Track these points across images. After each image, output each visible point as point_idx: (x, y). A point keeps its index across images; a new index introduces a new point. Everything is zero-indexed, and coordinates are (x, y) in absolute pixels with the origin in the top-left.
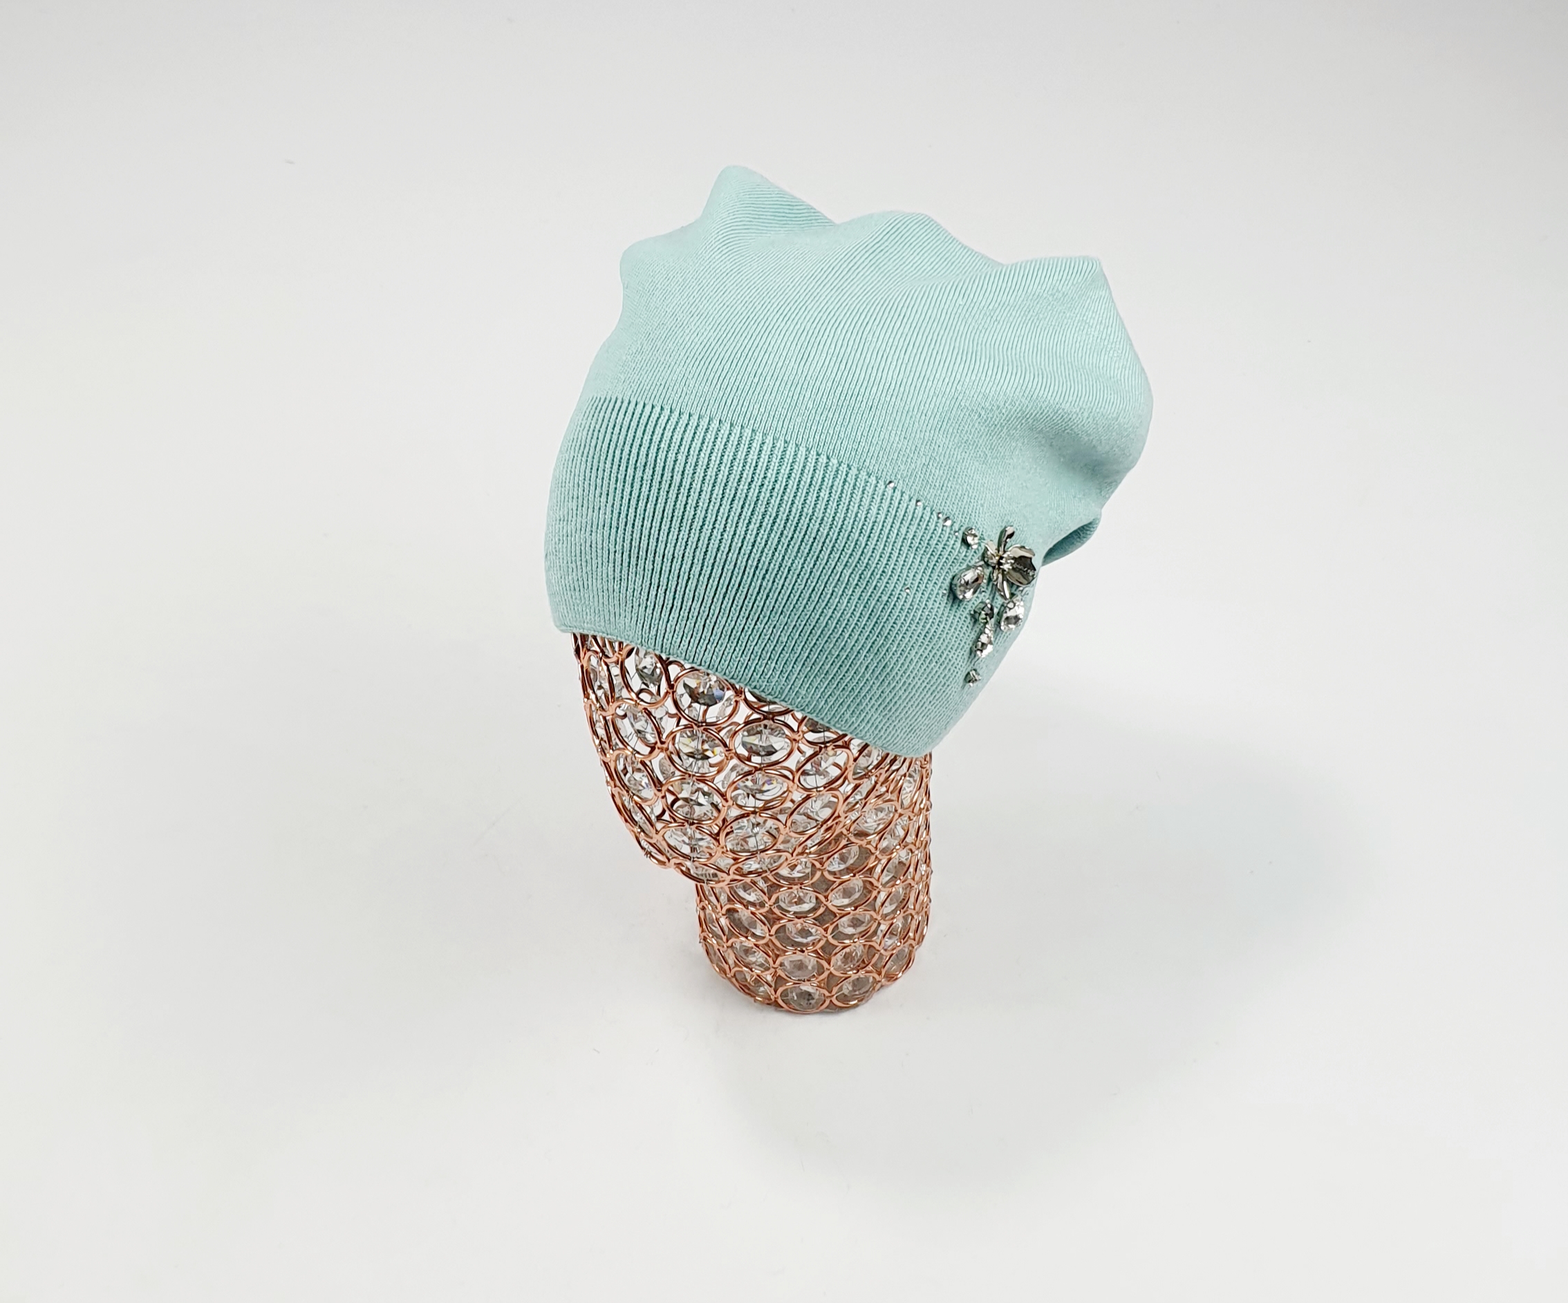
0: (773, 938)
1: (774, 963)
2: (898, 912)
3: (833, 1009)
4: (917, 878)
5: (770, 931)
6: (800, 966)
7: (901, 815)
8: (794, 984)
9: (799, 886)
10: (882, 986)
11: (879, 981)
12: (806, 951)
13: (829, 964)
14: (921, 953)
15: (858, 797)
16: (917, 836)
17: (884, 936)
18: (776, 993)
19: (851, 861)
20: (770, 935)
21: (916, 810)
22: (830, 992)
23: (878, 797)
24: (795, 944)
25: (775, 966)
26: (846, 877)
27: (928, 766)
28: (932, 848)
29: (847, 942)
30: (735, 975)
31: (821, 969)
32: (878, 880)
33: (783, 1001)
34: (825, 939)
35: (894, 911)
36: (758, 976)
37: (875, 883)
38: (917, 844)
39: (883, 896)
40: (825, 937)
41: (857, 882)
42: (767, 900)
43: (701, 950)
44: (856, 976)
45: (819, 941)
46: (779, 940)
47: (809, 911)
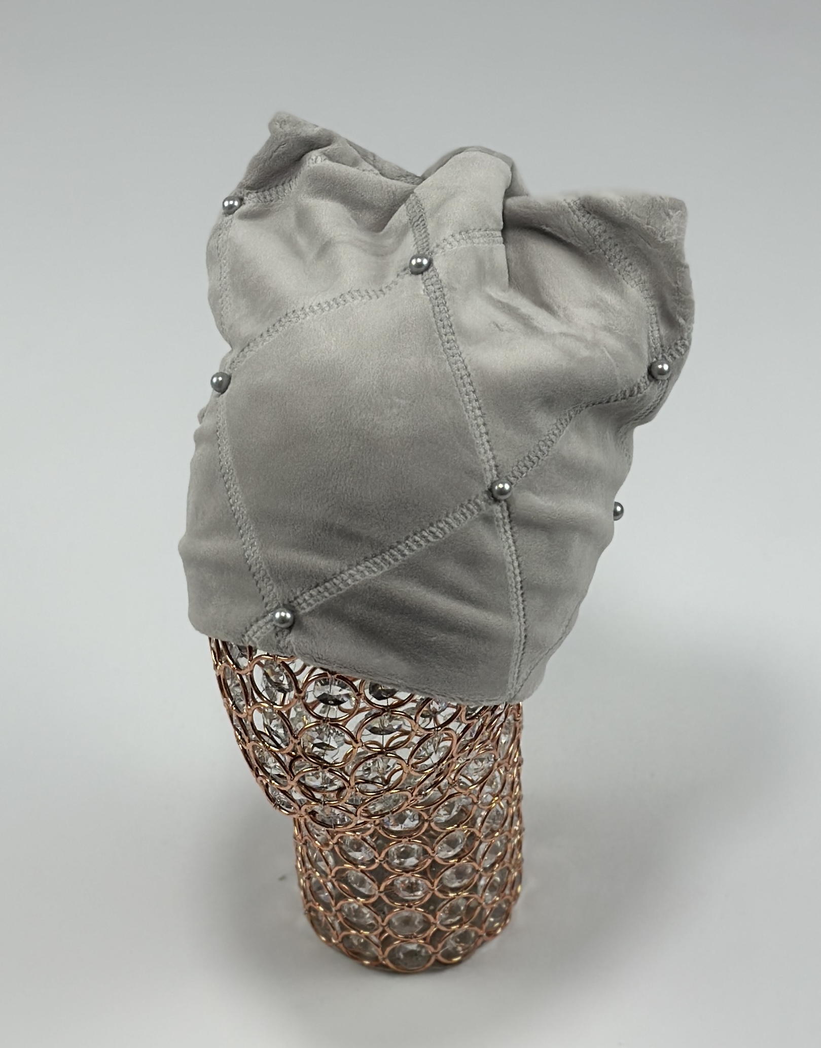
0: (382, 895)
1: (383, 921)
2: (497, 865)
3: (440, 966)
4: (512, 832)
5: (379, 888)
6: (407, 921)
7: (499, 765)
8: (402, 941)
9: (408, 839)
10: (484, 942)
11: (481, 936)
12: (413, 909)
13: (435, 918)
14: (518, 909)
15: (468, 738)
16: (512, 789)
17: (484, 891)
18: (383, 953)
19: (454, 813)
20: (381, 892)
21: (511, 762)
22: (435, 948)
23: (483, 742)
24: (403, 901)
25: (384, 924)
26: (450, 828)
27: (521, 718)
28: (523, 804)
29: (452, 895)
30: (340, 942)
31: (427, 924)
32: (480, 831)
33: (392, 962)
34: (431, 892)
35: (493, 865)
36: (367, 937)
37: (477, 833)
38: (513, 796)
39: (483, 847)
40: (433, 890)
41: (460, 833)
42: (377, 856)
43: (303, 921)
44: (460, 932)
45: (426, 896)
46: (388, 896)
47: (416, 866)
